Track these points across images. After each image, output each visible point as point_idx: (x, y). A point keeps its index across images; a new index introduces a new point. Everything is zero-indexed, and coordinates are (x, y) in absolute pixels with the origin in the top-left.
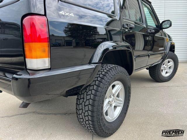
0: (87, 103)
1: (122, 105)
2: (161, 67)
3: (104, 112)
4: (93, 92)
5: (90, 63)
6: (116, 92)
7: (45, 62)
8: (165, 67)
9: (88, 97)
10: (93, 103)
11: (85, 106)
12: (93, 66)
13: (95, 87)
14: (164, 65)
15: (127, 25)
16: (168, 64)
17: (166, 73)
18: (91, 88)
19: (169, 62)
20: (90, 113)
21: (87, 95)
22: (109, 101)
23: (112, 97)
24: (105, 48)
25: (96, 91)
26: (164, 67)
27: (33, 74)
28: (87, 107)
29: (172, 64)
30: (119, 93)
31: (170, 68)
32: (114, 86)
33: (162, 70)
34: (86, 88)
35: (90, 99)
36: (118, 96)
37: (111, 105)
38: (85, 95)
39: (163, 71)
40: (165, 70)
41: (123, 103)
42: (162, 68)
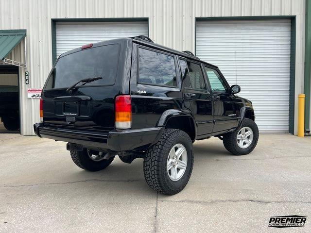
0: (153, 160)
1: (185, 168)
2: (236, 136)
3: (168, 170)
4: (159, 150)
5: (156, 126)
6: (179, 154)
7: (128, 124)
8: (243, 136)
9: (155, 155)
10: (159, 159)
11: (152, 162)
12: (159, 129)
13: (160, 146)
14: (241, 135)
15: (188, 94)
16: (246, 133)
17: (244, 144)
18: (157, 147)
19: (246, 131)
20: (156, 167)
21: (153, 153)
22: (172, 162)
23: (175, 158)
24: (168, 114)
25: (161, 149)
26: (241, 137)
27: (121, 132)
28: (153, 163)
29: (250, 133)
30: (182, 155)
31: (248, 137)
32: (176, 149)
33: (239, 140)
34: (152, 147)
35: (156, 156)
36: (181, 159)
37: (174, 166)
38: (152, 153)
39: (241, 141)
40: (242, 140)
41: (185, 165)
42: (238, 138)
